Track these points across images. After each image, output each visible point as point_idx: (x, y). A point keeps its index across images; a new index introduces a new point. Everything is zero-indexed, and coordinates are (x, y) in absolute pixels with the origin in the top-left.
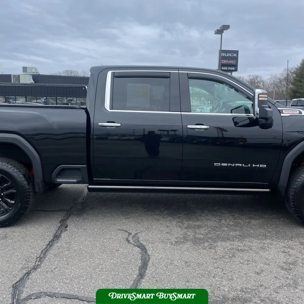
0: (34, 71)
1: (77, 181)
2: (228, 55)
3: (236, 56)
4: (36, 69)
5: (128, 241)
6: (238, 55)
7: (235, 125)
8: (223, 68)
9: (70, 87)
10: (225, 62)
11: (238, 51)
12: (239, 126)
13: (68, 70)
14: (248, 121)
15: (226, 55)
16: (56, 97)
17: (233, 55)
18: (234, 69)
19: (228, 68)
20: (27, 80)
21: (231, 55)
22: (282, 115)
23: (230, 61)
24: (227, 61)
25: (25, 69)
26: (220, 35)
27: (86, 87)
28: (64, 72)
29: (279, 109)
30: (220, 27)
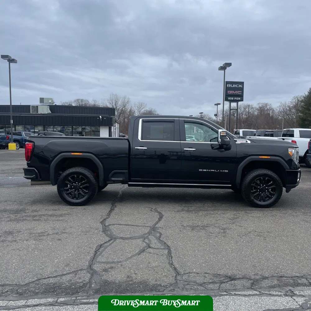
0: (50, 101)
1: (123, 180)
2: (233, 86)
3: (242, 87)
4: (51, 99)
5: (152, 211)
6: (243, 86)
7: (212, 149)
8: (229, 99)
9: (85, 117)
10: (231, 92)
11: (243, 82)
12: (214, 149)
13: (79, 98)
14: (218, 147)
15: (232, 86)
16: (72, 126)
17: (239, 86)
18: (240, 99)
19: (234, 98)
20: (44, 110)
21: (237, 86)
22: (236, 143)
23: (236, 92)
24: (233, 92)
25: (42, 100)
26: (224, 71)
27: (101, 117)
28: (75, 101)
29: (235, 139)
30: (223, 65)
